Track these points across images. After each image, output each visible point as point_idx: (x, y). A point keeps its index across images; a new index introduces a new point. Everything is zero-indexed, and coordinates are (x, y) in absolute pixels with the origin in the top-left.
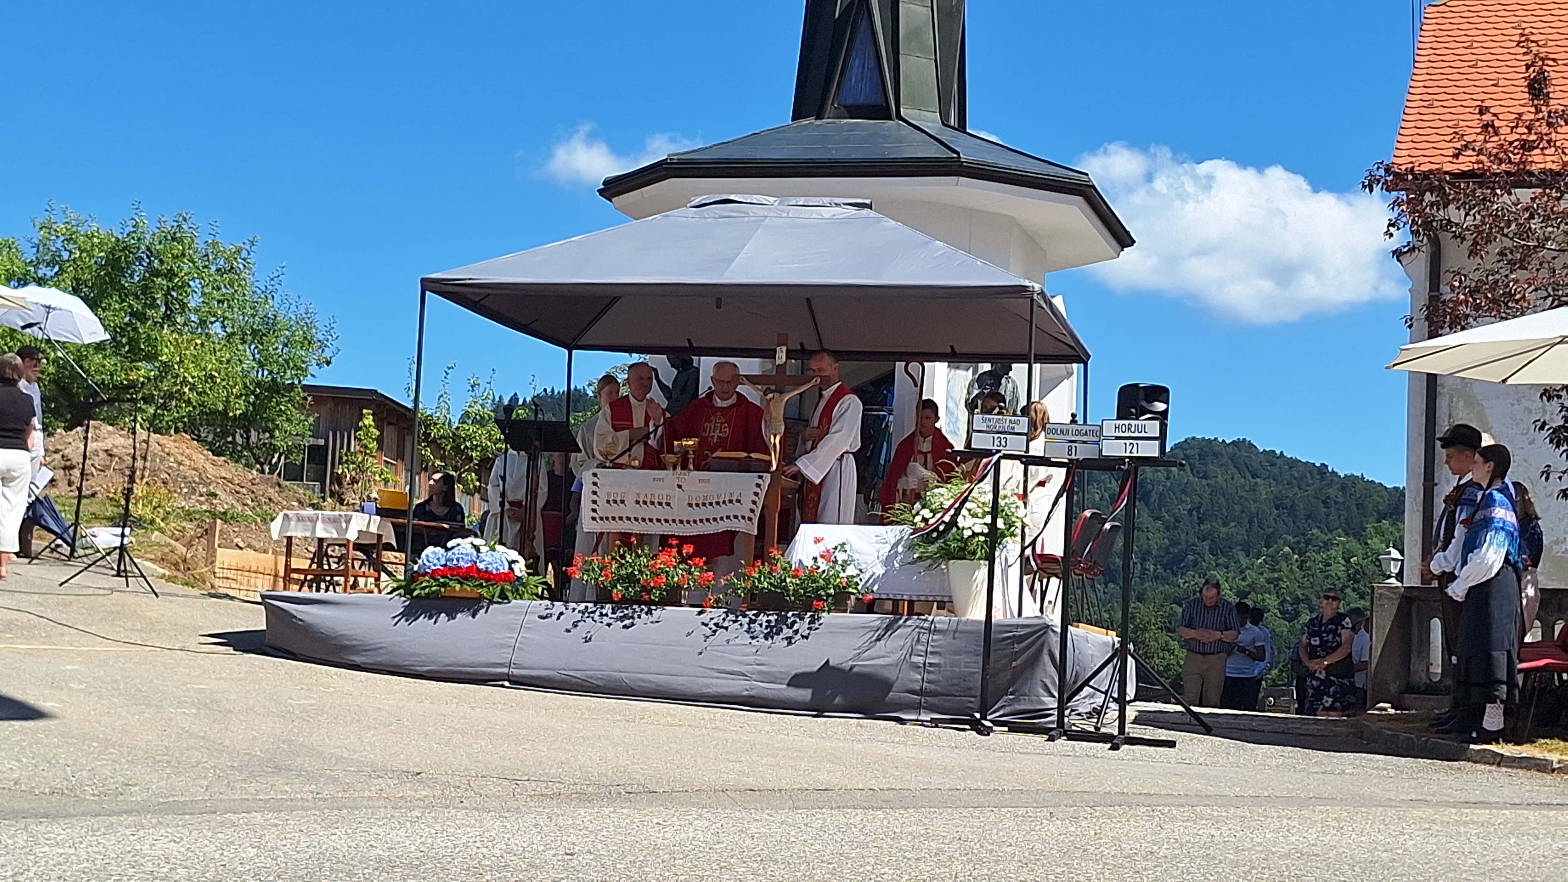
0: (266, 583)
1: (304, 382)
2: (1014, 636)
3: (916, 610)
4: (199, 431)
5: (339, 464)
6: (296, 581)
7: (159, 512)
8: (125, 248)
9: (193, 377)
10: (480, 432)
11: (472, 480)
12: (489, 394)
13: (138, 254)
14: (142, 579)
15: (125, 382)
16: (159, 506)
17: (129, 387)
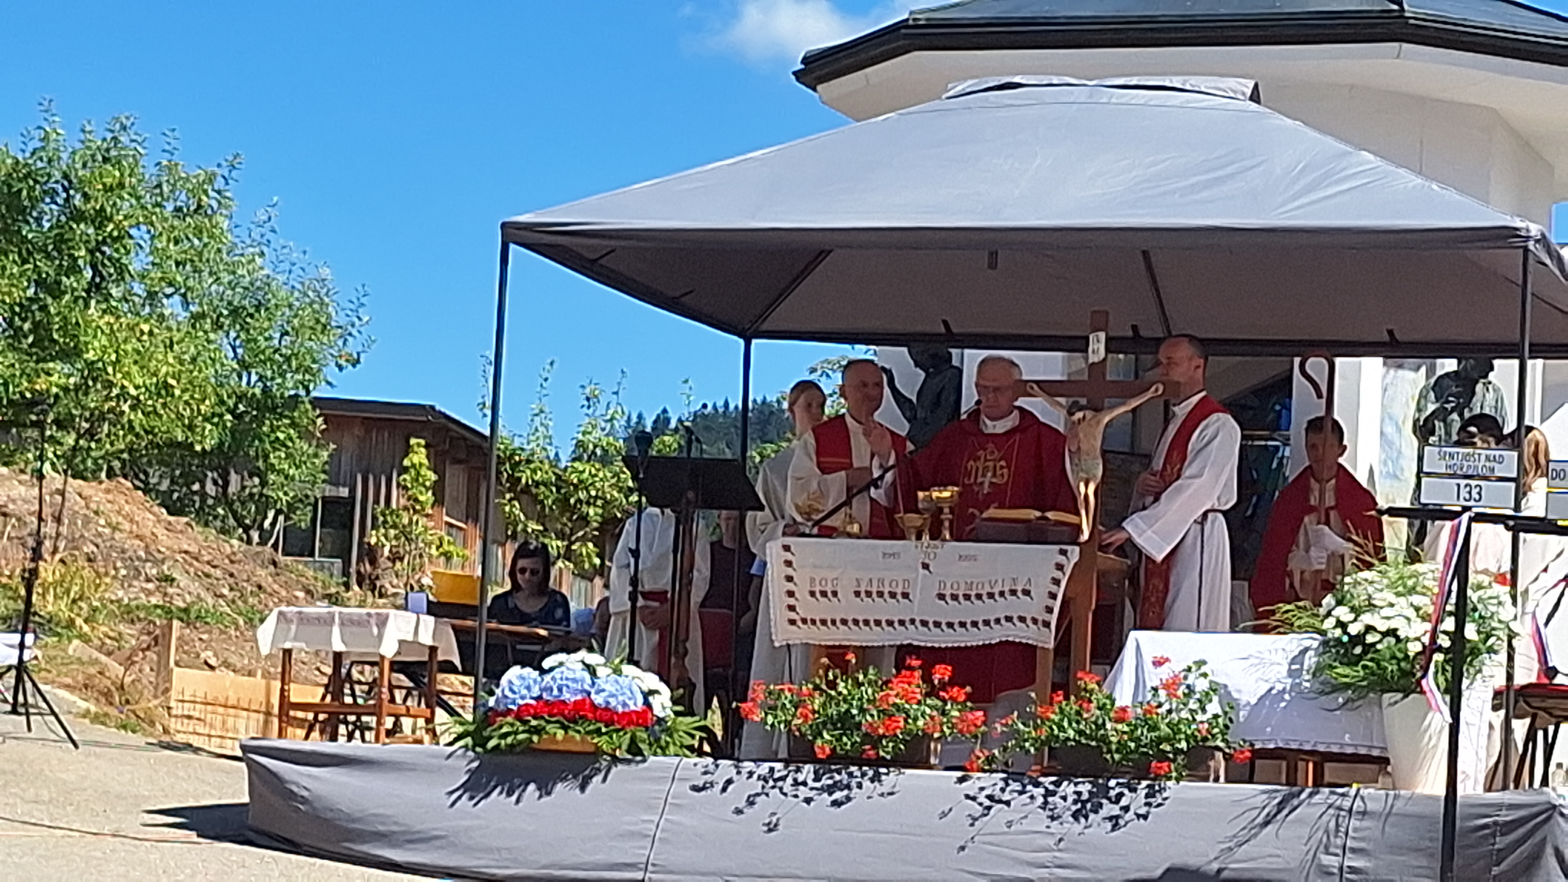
0: (252, 724)
1: (314, 394)
2: (1495, 823)
3: (1327, 779)
4: (146, 474)
5: (373, 528)
6: (300, 723)
7: (81, 608)
8: (28, 176)
9: (137, 387)
10: (601, 475)
11: (588, 554)
12: (616, 412)
13: (50, 185)
14: (52, 718)
15: (28, 395)
16: (81, 598)
17: (31, 404)
